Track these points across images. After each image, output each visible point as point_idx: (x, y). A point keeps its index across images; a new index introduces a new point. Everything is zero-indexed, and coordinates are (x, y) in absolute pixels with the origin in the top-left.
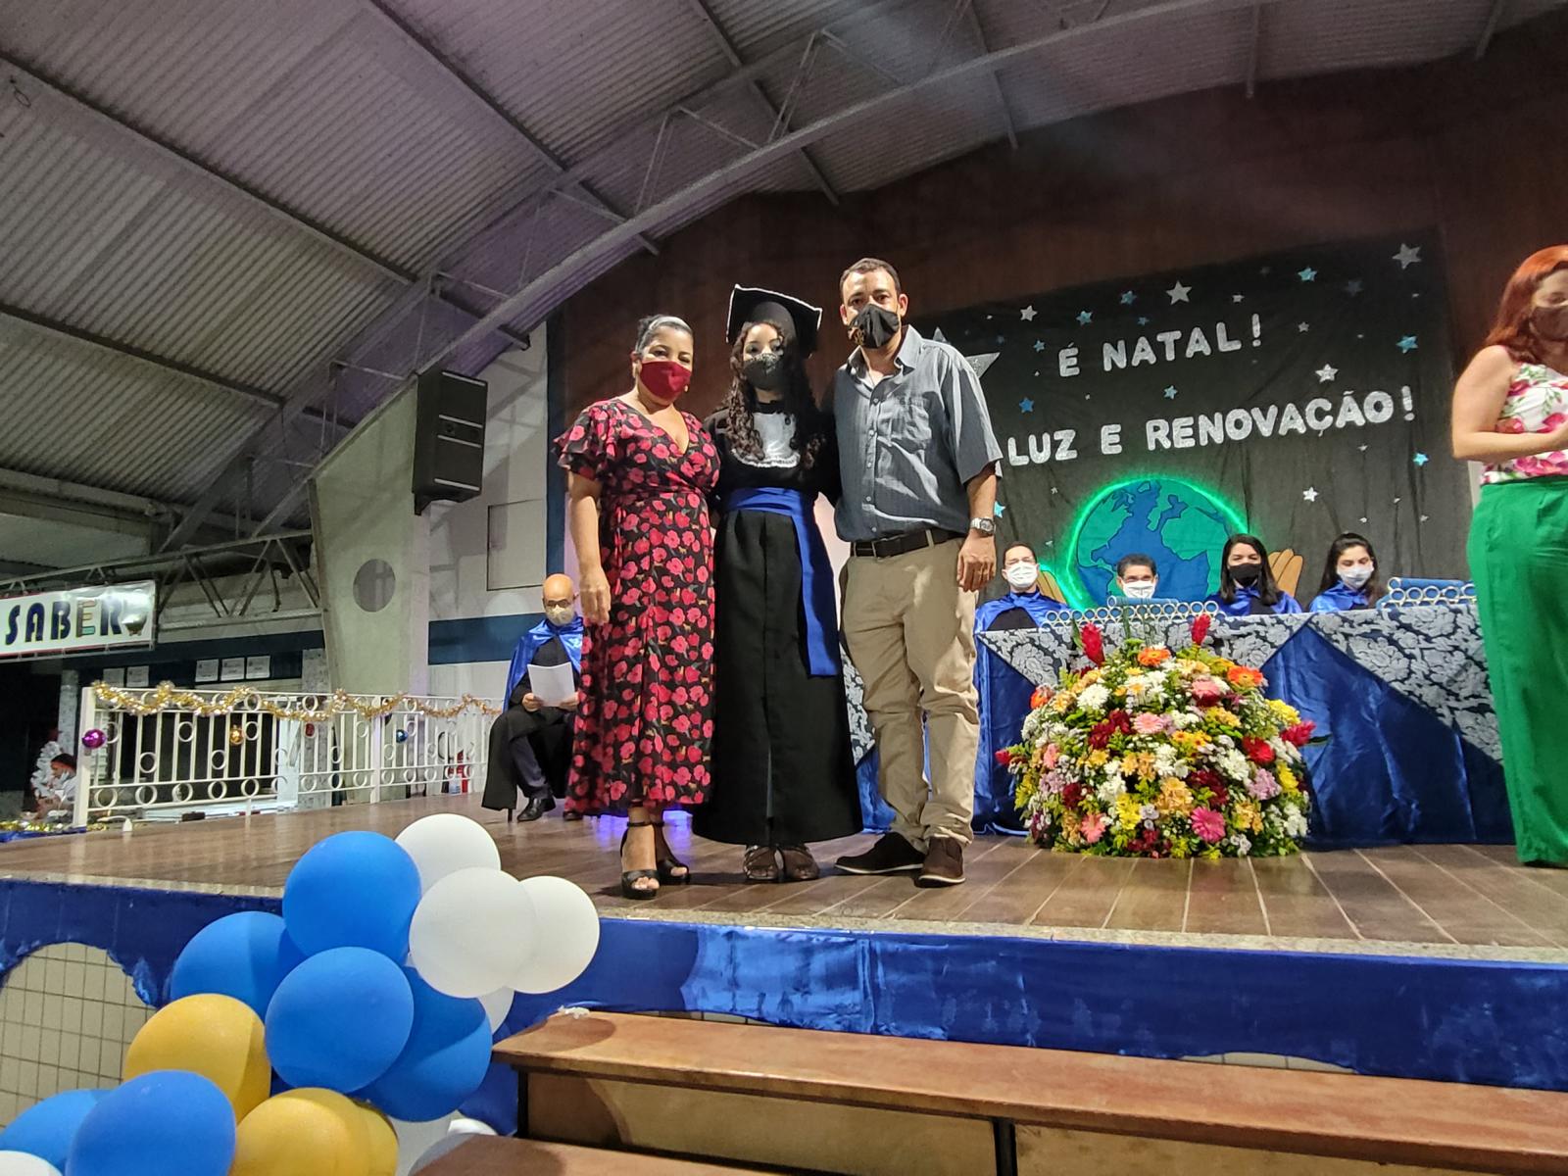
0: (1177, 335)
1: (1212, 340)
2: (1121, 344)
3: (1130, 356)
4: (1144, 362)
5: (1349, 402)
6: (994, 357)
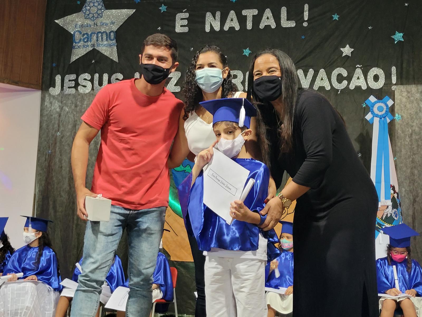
0: (255, 12)
1: (277, 18)
2: (218, 14)
3: (223, 23)
4: (232, 29)
5: (359, 72)
6: (131, 12)
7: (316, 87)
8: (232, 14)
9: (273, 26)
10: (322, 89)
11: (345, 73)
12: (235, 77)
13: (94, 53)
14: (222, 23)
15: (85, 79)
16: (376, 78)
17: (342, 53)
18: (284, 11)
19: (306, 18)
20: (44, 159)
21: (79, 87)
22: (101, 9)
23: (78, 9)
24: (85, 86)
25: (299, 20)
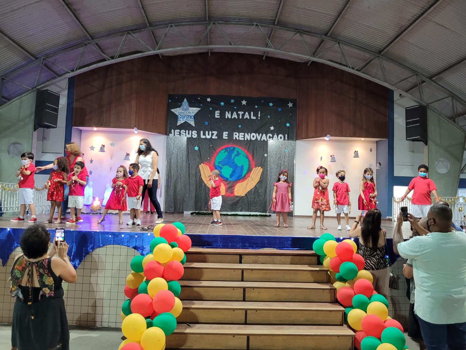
0: (243, 113)
1: (250, 116)
2: (230, 112)
4: (235, 118)
5: (275, 136)
6: (199, 109)
7: (262, 140)
8: (235, 113)
9: (249, 118)
10: (264, 140)
11: (271, 136)
12: (236, 134)
13: (186, 123)
14: (232, 116)
15: (183, 132)
16: (281, 138)
17: (270, 129)
18: (252, 113)
19: (259, 116)
20: (168, 159)
21: (181, 135)
22: (188, 107)
23: (179, 106)
24: (183, 135)
25: (257, 117)
